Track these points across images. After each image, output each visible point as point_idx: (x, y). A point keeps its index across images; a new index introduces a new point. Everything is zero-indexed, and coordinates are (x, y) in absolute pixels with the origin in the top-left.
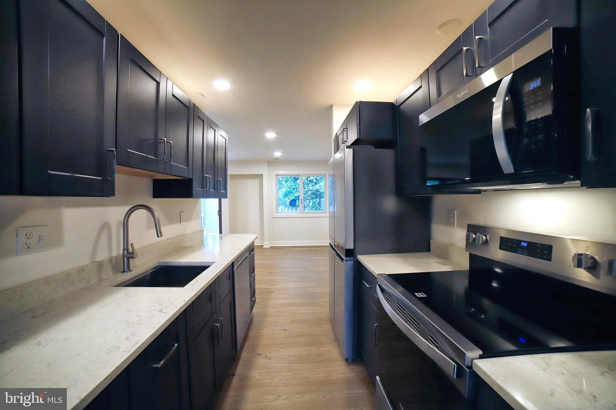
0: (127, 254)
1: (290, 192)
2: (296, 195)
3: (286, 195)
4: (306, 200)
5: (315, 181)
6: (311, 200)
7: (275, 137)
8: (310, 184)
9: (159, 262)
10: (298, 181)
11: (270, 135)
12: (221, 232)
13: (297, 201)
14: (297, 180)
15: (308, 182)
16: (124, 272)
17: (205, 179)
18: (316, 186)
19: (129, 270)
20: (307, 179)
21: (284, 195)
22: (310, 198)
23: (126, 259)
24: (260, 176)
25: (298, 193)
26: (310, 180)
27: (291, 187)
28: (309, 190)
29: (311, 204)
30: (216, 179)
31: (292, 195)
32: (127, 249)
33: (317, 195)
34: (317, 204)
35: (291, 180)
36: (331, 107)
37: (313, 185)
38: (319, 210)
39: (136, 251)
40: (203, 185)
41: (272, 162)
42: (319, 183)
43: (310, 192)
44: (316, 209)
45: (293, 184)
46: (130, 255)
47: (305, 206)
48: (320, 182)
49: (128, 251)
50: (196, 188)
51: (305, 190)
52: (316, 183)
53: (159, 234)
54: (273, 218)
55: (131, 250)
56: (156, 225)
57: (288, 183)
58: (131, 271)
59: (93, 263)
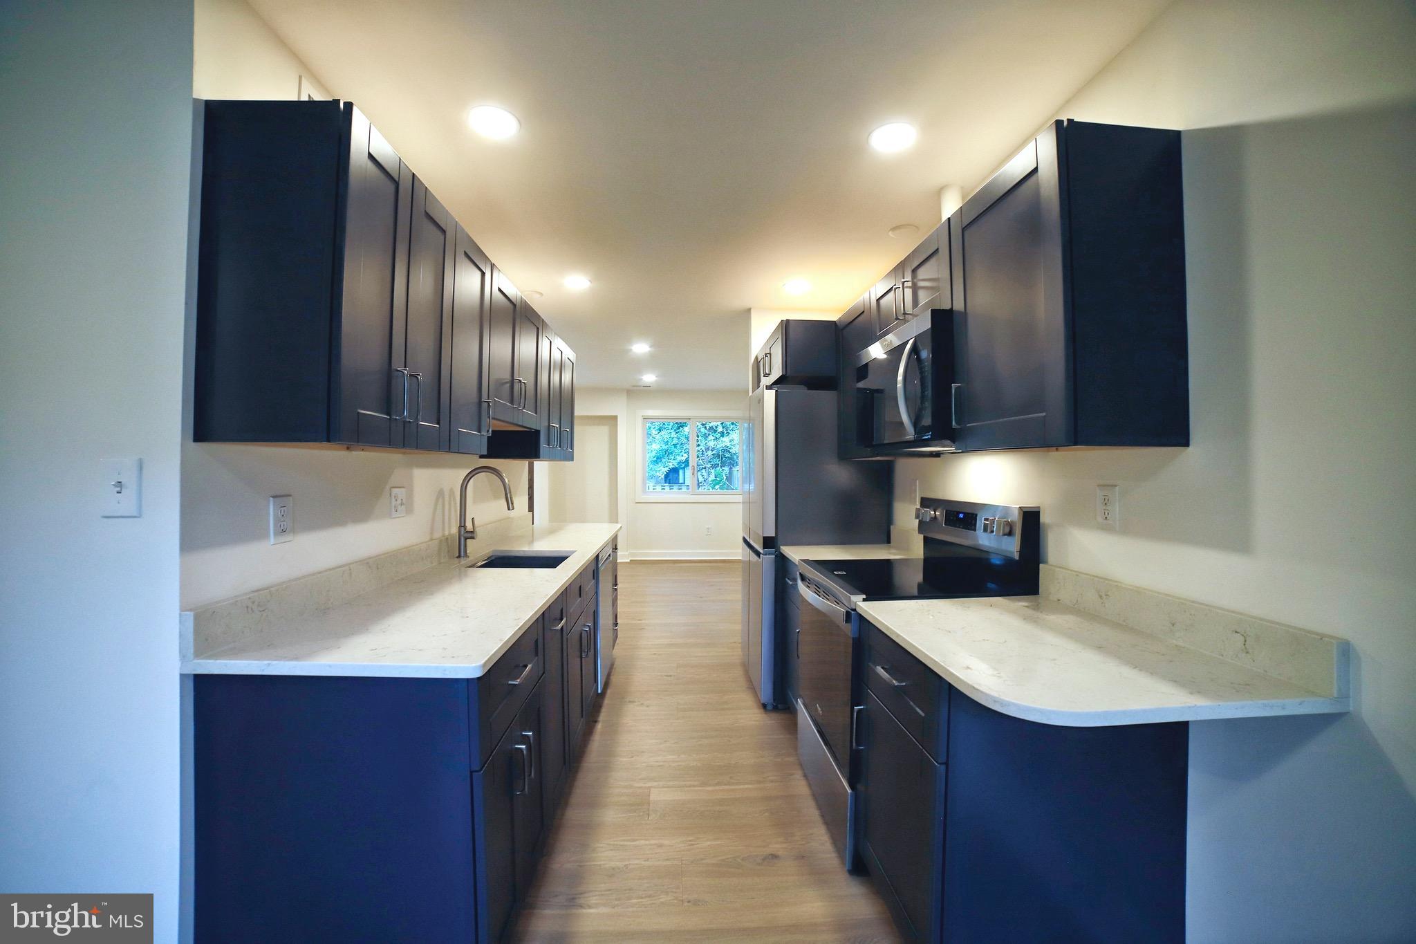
0: (464, 533)
1: (667, 453)
2: (679, 458)
3: (658, 459)
4: (701, 468)
5: (720, 429)
6: (713, 471)
7: (649, 351)
8: (711, 436)
9: (494, 551)
10: (686, 429)
11: (641, 348)
13: (681, 472)
14: (682, 427)
15: (706, 431)
16: (459, 556)
18: (724, 439)
20: (703, 425)
21: (655, 459)
22: (709, 465)
23: (462, 539)
24: (613, 420)
25: (685, 455)
26: (711, 428)
27: (670, 440)
28: (708, 449)
29: (712, 477)
30: (562, 429)
31: (673, 457)
32: (465, 527)
33: (725, 459)
34: (725, 478)
35: (670, 427)
36: (749, 310)
37: (717, 438)
38: (727, 489)
39: (477, 530)
40: (549, 441)
41: (636, 393)
42: (729, 433)
43: (710, 453)
44: (721, 488)
45: (673, 434)
46: (469, 535)
47: (699, 483)
48: (731, 432)
49: (465, 529)
50: (543, 444)
51: (699, 448)
52: (722, 434)
53: (510, 506)
54: (637, 503)
55: (469, 526)
56: (506, 494)
57: (663, 433)
58: (467, 557)
59: (432, 539)
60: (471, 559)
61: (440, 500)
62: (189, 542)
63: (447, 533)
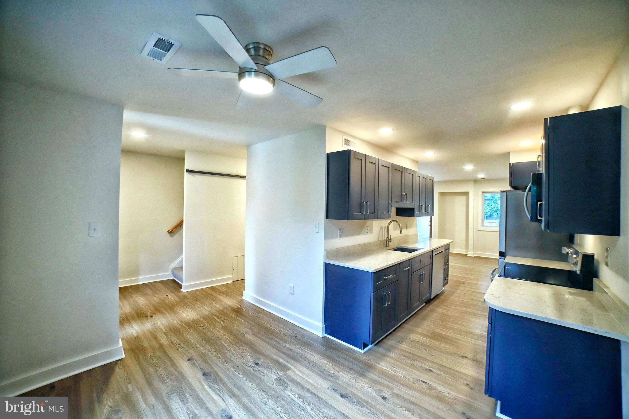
9: (398, 246)
12: (431, 237)
16: (387, 246)
17: (420, 206)
19: (388, 246)
23: (387, 241)
24: (467, 194)
30: (427, 205)
32: (388, 238)
36: (509, 153)
39: (392, 239)
40: (419, 210)
46: (389, 240)
50: (416, 212)
53: (401, 232)
54: (478, 231)
55: (390, 238)
56: (400, 229)
58: (389, 247)
59: (378, 241)
60: (390, 248)
61: (381, 230)
62: (326, 238)
63: (383, 239)
